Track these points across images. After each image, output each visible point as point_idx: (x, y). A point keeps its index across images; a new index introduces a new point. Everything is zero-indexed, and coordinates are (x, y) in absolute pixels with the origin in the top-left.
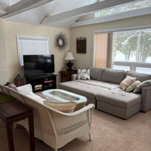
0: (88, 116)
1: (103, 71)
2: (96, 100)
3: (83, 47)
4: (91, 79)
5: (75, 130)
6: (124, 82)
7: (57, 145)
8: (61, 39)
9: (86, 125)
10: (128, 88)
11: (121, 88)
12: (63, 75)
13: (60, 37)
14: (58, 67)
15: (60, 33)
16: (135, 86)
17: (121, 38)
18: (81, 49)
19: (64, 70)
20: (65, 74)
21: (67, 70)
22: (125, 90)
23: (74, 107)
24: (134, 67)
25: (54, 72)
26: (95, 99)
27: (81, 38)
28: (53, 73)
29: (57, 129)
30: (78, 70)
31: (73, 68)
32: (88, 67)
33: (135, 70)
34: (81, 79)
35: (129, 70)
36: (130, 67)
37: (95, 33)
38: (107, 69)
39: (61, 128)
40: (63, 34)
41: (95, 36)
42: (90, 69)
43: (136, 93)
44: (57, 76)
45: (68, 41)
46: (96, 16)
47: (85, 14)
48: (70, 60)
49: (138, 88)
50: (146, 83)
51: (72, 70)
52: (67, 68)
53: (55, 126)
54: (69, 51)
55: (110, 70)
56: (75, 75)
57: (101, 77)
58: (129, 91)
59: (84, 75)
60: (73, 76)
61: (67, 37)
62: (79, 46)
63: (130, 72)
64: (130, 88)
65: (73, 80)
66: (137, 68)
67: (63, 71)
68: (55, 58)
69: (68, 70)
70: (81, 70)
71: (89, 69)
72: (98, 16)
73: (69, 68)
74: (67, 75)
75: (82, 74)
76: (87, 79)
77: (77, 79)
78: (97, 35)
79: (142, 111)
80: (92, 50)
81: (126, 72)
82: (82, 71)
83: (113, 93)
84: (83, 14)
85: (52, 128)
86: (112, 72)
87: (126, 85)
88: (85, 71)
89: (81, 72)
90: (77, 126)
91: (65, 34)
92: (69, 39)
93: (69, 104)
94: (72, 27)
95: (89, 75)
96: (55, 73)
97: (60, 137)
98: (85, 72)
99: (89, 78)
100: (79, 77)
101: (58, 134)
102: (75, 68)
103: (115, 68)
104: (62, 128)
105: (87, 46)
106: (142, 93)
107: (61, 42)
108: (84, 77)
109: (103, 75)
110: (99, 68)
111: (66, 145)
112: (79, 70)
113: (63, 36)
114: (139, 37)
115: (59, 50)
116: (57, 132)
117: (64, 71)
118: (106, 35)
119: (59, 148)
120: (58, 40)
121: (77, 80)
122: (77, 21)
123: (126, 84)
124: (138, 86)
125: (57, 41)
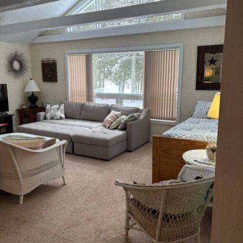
0: (60, 156)
1: (82, 106)
2: (73, 143)
3: (52, 72)
4: (67, 117)
5: (44, 172)
6: (108, 118)
7: (22, 191)
8: (17, 60)
9: (59, 166)
10: (112, 125)
11: (105, 126)
12: (23, 116)
13: (15, 57)
14: (14, 103)
15: (14, 52)
16: (120, 122)
17: (111, 61)
18: (49, 76)
19: (24, 107)
20: (26, 113)
21: (28, 106)
22: (109, 127)
23: (41, 144)
24: (121, 100)
25: (8, 110)
26: (72, 141)
27: (48, 61)
28: (6, 112)
29: (22, 171)
30: (46, 106)
31: (39, 104)
32: (61, 102)
33: (122, 103)
34: (52, 118)
35: (115, 103)
36: (115, 100)
37: (68, 54)
38: (87, 104)
39: (26, 170)
40: (19, 53)
41: (69, 58)
42: (65, 104)
43: (121, 130)
44: (13, 116)
45: (28, 64)
46: (68, 31)
47: (52, 29)
48: (32, 92)
49: (123, 123)
50: (131, 117)
51: (37, 107)
52: (30, 104)
53: (19, 168)
54: (31, 79)
55: (91, 104)
56: (42, 114)
57: (80, 114)
58: (113, 128)
59: (56, 113)
60: (40, 115)
61: (27, 57)
62: (46, 72)
63: (114, 106)
64: (114, 124)
65: (40, 121)
66: (124, 100)
67: (23, 109)
68: (8, 90)
69: (30, 108)
70: (51, 106)
71: (63, 105)
72: (72, 31)
73: (31, 104)
74: (29, 115)
75: (52, 111)
76: (61, 118)
77: (45, 118)
78: (71, 57)
79: (128, 151)
80: (65, 77)
81: (110, 105)
82: (53, 107)
83: (94, 132)
84: (49, 29)
85: (16, 170)
86: (94, 107)
87: (111, 122)
88: (56, 106)
89: (50, 108)
90: (47, 167)
91: (22, 54)
92: (30, 61)
93: (36, 141)
94: (33, 42)
95: (63, 112)
96: (9, 113)
97: (27, 181)
98: (57, 109)
99: (63, 116)
100: (48, 115)
101: (23, 177)
102: (42, 103)
103: (98, 102)
104: (28, 170)
105: (58, 71)
106: (127, 128)
107: (16, 65)
108: (56, 116)
109: (82, 112)
110: (78, 102)
111: (33, 190)
112: (48, 107)
113: (20, 56)
114: (134, 60)
115: (15, 78)
116: (22, 175)
117: (25, 109)
118: (84, 57)
119: (25, 193)
120: (11, 61)
121: (45, 121)
122: (40, 36)
123: (110, 120)
124: (123, 121)
125: (11, 63)
